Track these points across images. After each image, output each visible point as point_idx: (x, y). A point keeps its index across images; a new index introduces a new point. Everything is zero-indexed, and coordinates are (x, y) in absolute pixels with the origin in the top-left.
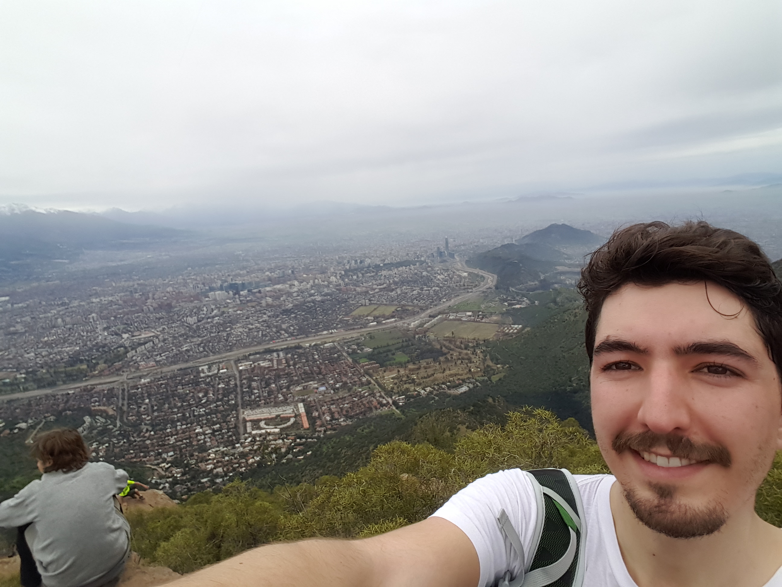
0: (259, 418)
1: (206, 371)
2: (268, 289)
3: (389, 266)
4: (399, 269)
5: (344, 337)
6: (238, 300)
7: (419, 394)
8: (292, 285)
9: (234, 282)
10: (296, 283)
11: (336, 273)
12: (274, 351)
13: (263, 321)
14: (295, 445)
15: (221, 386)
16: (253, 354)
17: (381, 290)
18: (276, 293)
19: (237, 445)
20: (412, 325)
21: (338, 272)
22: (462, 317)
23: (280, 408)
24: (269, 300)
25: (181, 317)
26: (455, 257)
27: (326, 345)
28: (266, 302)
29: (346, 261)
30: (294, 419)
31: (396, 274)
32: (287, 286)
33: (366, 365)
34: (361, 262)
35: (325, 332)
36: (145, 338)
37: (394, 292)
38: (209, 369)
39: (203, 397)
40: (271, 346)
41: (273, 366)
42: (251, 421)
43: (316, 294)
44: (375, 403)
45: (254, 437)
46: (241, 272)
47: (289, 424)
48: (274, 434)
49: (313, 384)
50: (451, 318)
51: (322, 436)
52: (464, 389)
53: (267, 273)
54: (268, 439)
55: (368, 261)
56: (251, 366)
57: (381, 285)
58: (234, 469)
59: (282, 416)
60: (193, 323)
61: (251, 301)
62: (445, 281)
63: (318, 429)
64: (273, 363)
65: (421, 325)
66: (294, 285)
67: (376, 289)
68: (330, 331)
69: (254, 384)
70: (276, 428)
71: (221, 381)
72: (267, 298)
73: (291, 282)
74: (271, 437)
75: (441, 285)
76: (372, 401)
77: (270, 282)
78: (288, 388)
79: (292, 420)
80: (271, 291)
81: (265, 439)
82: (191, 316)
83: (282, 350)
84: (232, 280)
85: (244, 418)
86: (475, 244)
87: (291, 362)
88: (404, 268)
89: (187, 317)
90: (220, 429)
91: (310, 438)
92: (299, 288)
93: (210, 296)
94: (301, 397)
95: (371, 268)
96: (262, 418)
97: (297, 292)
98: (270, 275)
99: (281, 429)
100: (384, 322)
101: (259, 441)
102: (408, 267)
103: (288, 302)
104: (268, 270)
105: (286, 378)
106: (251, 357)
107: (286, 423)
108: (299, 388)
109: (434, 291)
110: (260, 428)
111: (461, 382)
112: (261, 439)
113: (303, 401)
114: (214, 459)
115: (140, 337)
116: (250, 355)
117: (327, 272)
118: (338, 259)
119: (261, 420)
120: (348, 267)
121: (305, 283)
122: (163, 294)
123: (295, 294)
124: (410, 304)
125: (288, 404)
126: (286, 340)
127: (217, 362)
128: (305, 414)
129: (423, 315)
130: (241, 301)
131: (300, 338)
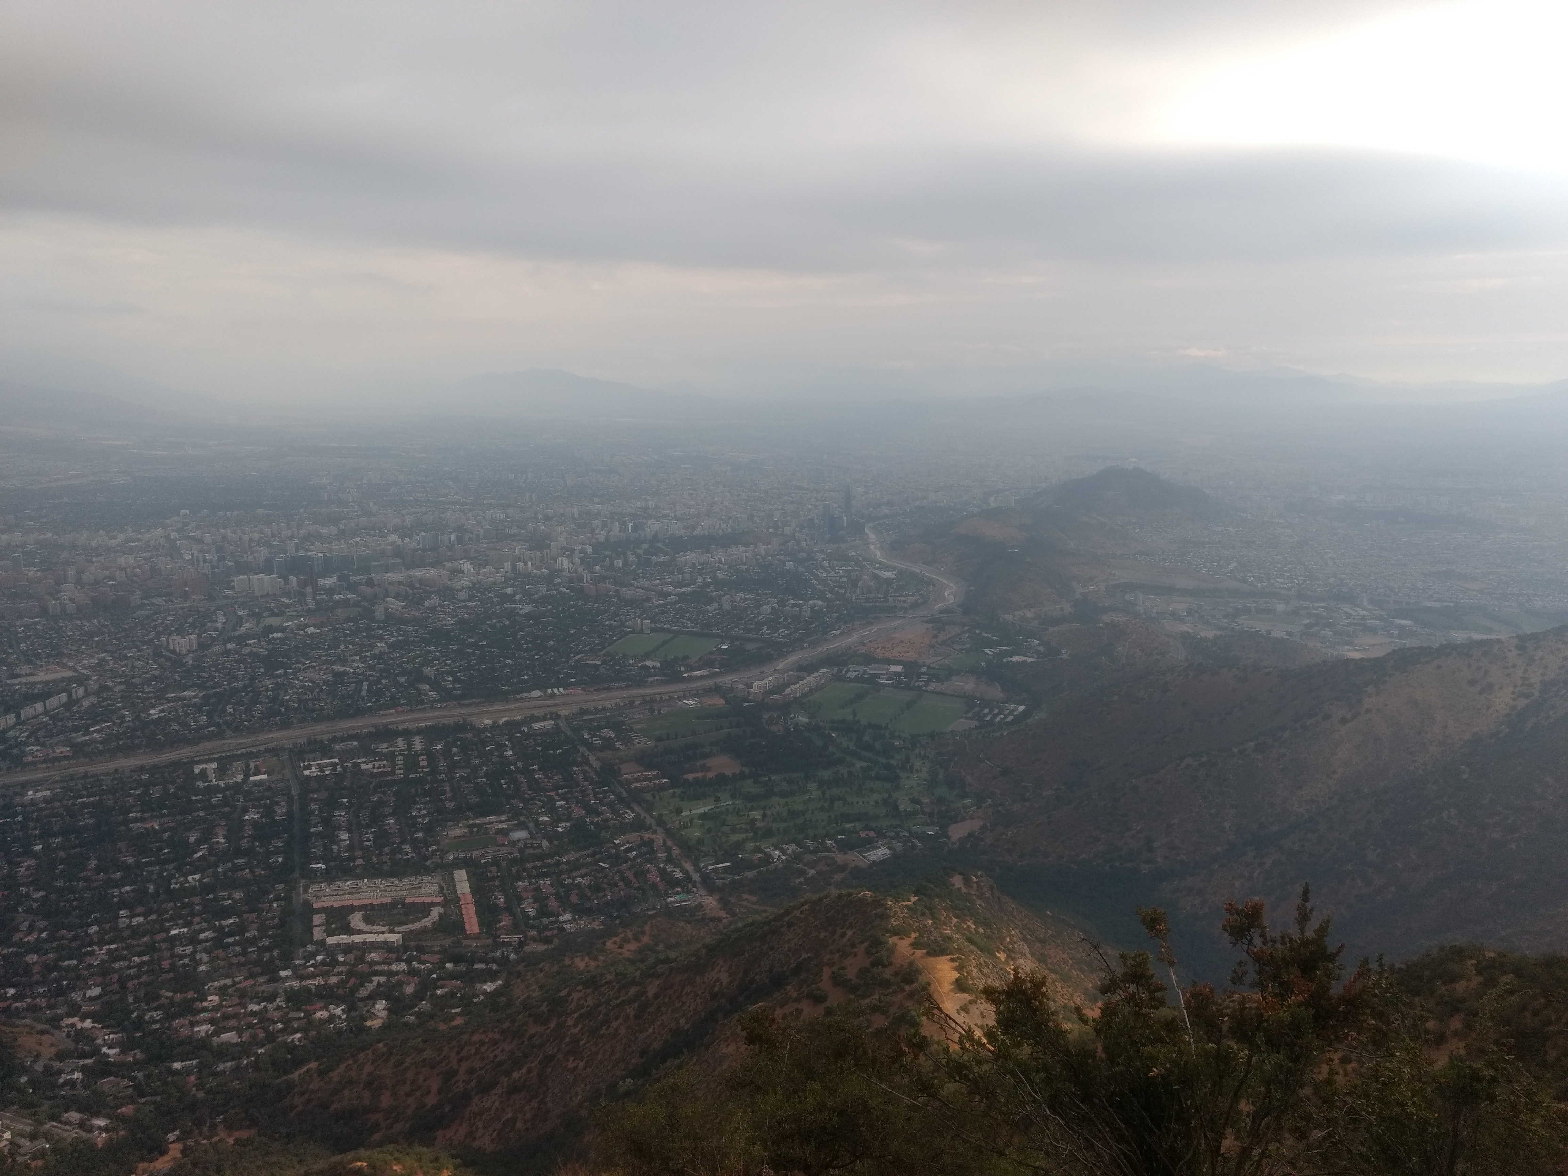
0: (346, 903)
1: (211, 775)
2: (392, 576)
3: (706, 542)
4: (729, 551)
5: (585, 706)
6: (309, 599)
7: (768, 859)
8: (456, 572)
9: (302, 553)
10: (467, 566)
11: (573, 551)
12: (396, 734)
13: (374, 657)
14: (439, 978)
15: (252, 816)
16: (342, 740)
17: (682, 597)
18: (412, 586)
19: (283, 974)
20: (758, 687)
21: (578, 548)
22: (878, 676)
23: (406, 880)
24: (396, 605)
25: (153, 634)
26: (867, 530)
27: (536, 726)
28: (386, 609)
29: (597, 523)
30: (442, 910)
31: (720, 562)
32: (445, 572)
33: (638, 780)
34: (635, 528)
35: (536, 693)
36: (46, 683)
37: (715, 605)
38: (222, 772)
39: (199, 842)
40: (389, 718)
41: (393, 773)
42: (323, 910)
43: (517, 597)
44: (654, 877)
45: (331, 952)
46: (325, 531)
47: (427, 922)
48: (386, 946)
49: (495, 822)
50: (851, 675)
51: (512, 956)
52: (880, 853)
53: (393, 538)
54: (368, 959)
55: (653, 526)
56: (334, 769)
57: (680, 585)
58: (271, 1037)
59: (408, 900)
60: (184, 652)
61: (346, 603)
62: (840, 587)
63: (506, 938)
64: (394, 766)
65: (779, 689)
66: (462, 572)
67: (670, 594)
68: (549, 691)
69: (341, 816)
70: (392, 931)
71: (250, 804)
72: (389, 599)
73: (455, 563)
74: (374, 956)
75: (829, 595)
76: (648, 871)
77: (399, 560)
78: (429, 829)
79: (436, 912)
80: (400, 583)
81: (361, 959)
82: (181, 632)
83: (419, 732)
84: (297, 547)
85: (307, 903)
86: (917, 503)
87: (442, 764)
88: (742, 549)
89: (170, 635)
90: (241, 929)
91: (481, 962)
92: (475, 580)
93: (236, 584)
94: (462, 855)
95: (660, 545)
96: (356, 903)
97: (469, 588)
98: (399, 542)
99: (406, 936)
100: (686, 675)
101: (344, 963)
102: (752, 547)
103: (445, 613)
104: (396, 530)
105: (425, 803)
106: (338, 747)
107: (419, 920)
108: (457, 832)
109: (812, 608)
110: (350, 931)
111: (872, 834)
112: (351, 957)
113: (467, 864)
114: (216, 1009)
115: (31, 679)
116: (334, 740)
117: (548, 547)
118: (577, 515)
119: (352, 909)
120: (602, 538)
121: (489, 568)
122: (107, 573)
123: (463, 595)
124: (753, 635)
125: (428, 871)
126: (433, 708)
127: (242, 755)
128: (470, 898)
129: (781, 665)
130: (317, 602)
131: (469, 705)
